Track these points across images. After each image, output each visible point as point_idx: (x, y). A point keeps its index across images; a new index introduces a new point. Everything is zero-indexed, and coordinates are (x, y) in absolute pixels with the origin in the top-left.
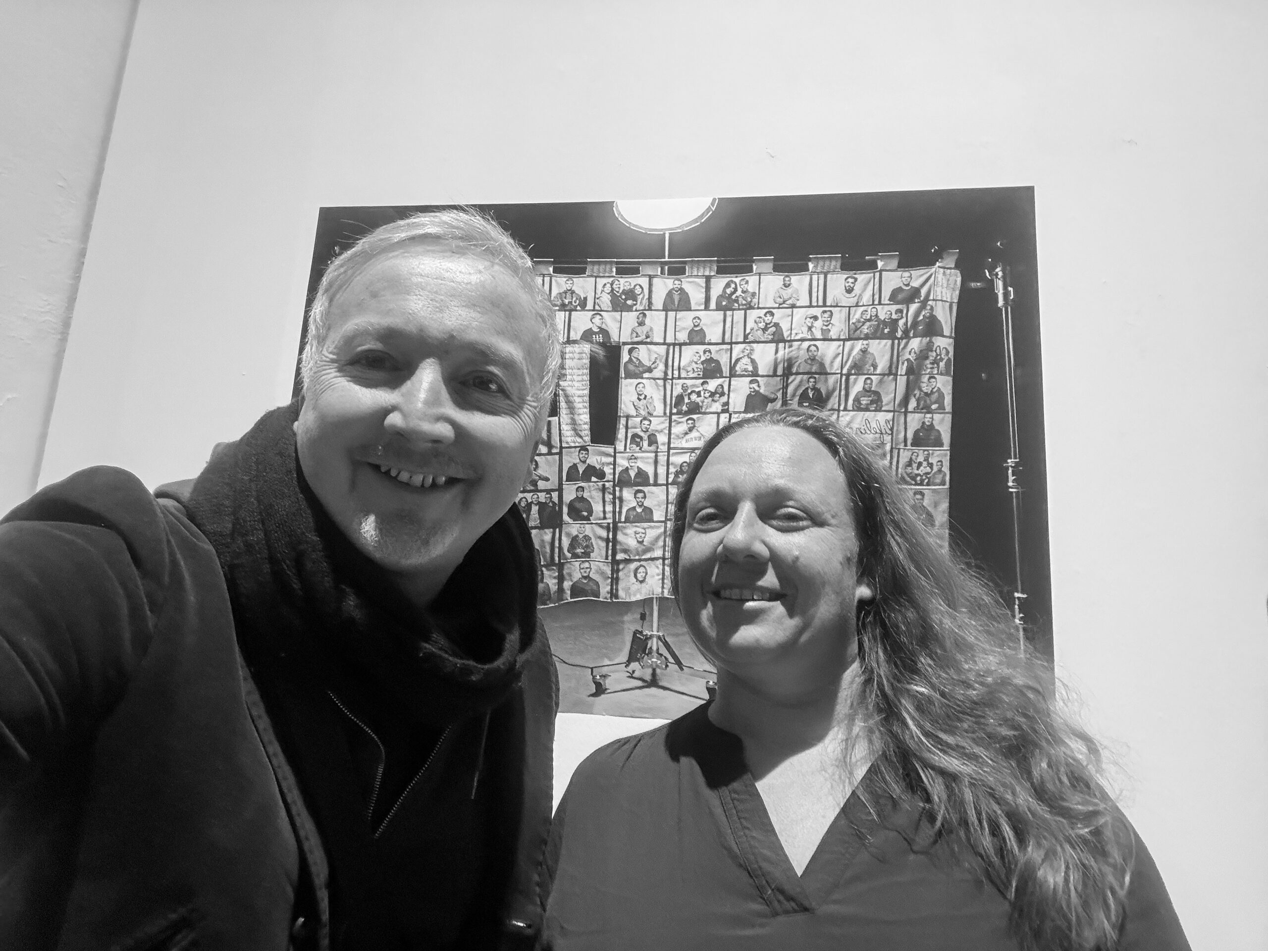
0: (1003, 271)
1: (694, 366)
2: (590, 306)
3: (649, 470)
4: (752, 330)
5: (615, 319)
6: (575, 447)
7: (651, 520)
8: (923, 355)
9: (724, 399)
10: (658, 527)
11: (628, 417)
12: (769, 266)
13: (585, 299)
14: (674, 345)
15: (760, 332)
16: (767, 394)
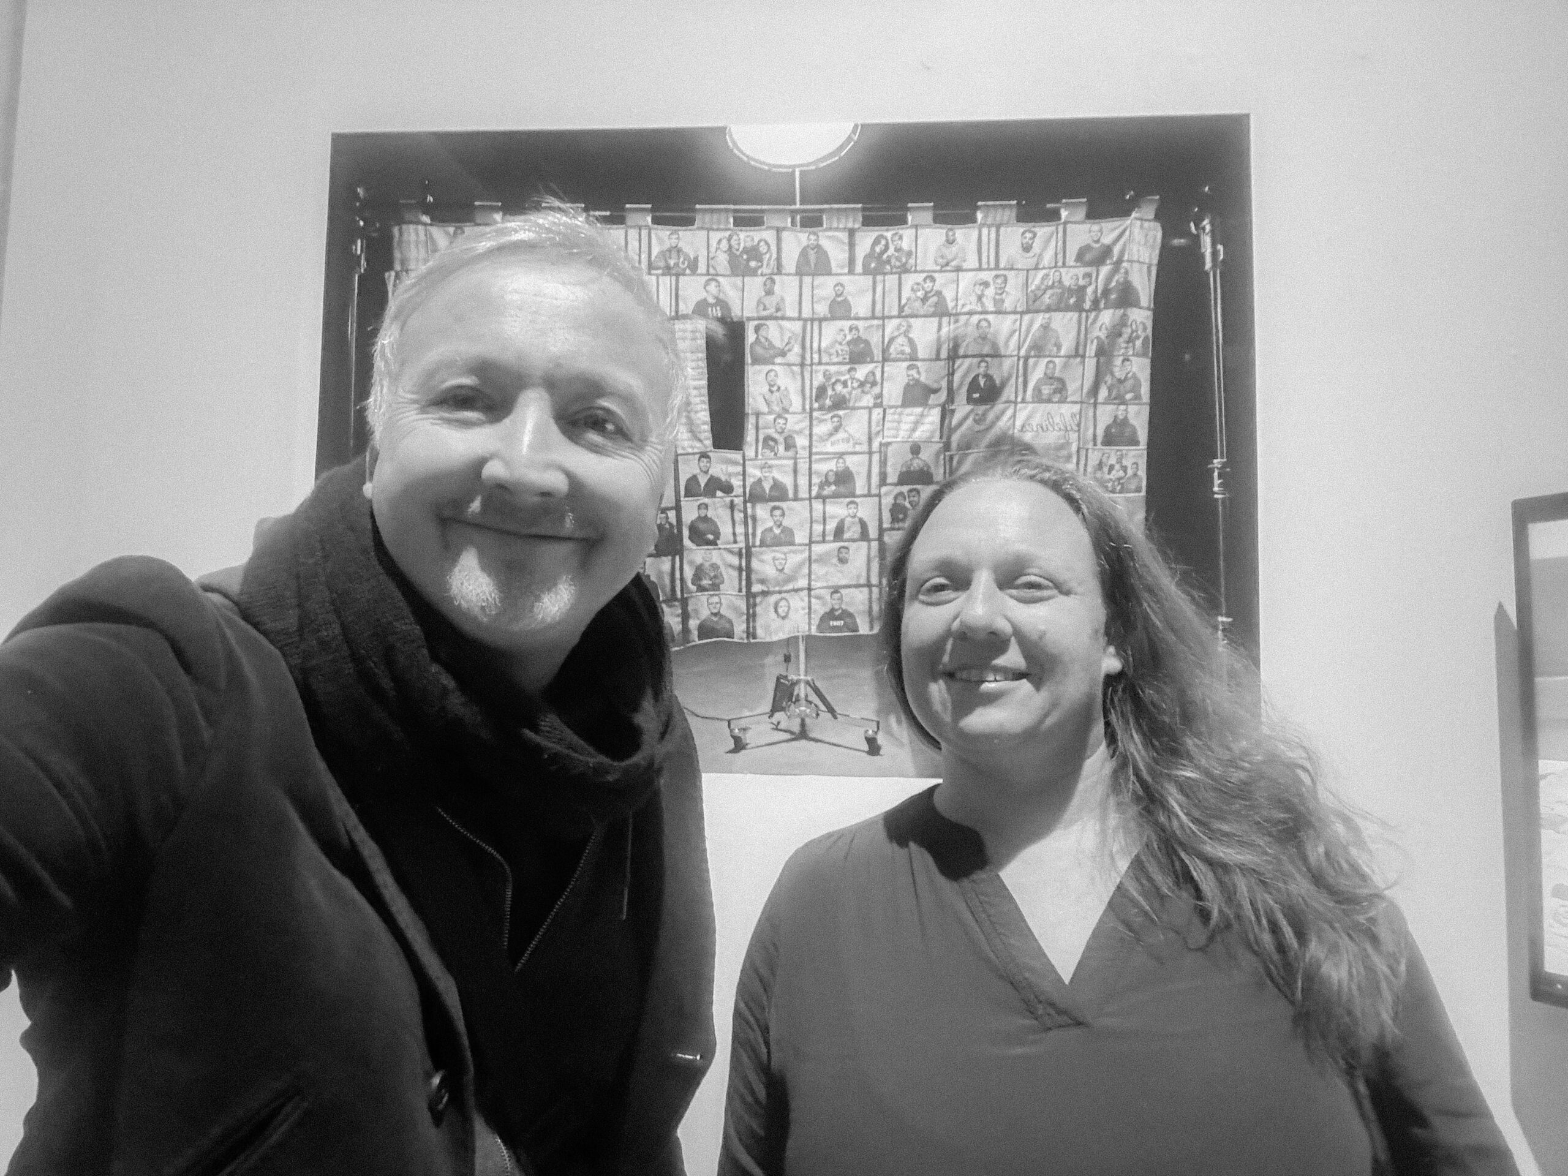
0: (1212, 223)
1: (838, 347)
2: (702, 268)
3: (787, 480)
4: (908, 299)
5: (735, 286)
6: (694, 454)
7: (792, 543)
8: (1115, 333)
9: (876, 390)
10: (802, 552)
11: (758, 415)
12: (928, 216)
13: (696, 259)
14: (812, 320)
15: (918, 304)
16: (927, 382)
